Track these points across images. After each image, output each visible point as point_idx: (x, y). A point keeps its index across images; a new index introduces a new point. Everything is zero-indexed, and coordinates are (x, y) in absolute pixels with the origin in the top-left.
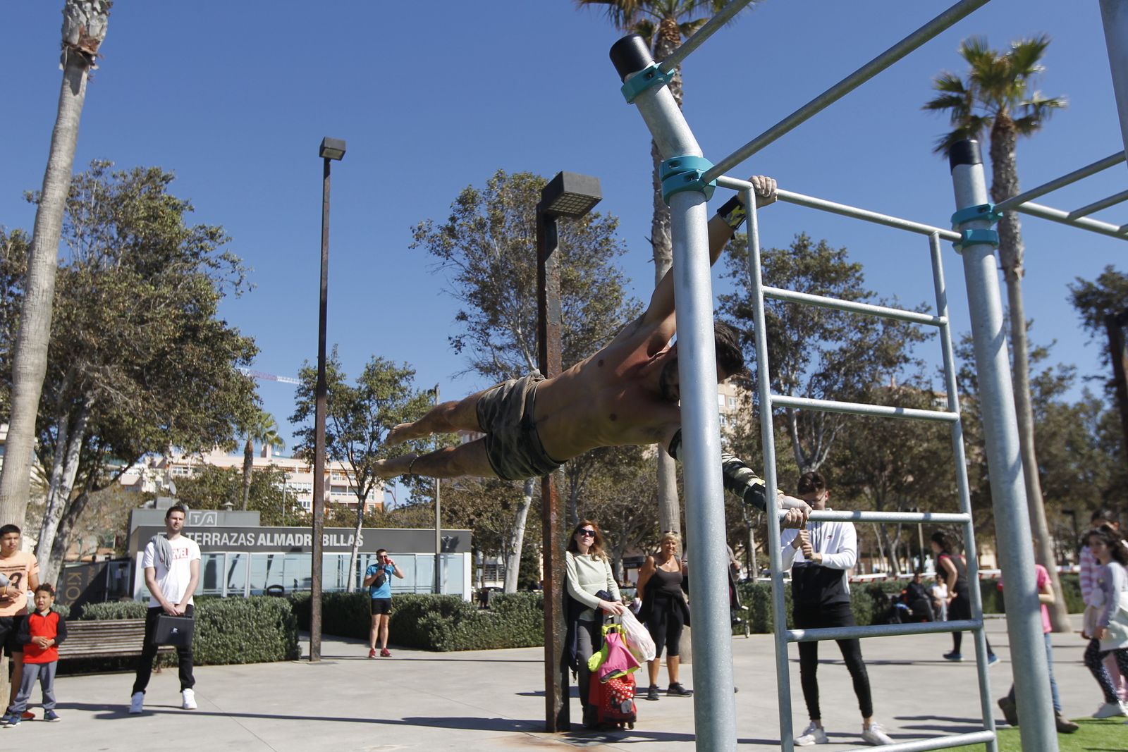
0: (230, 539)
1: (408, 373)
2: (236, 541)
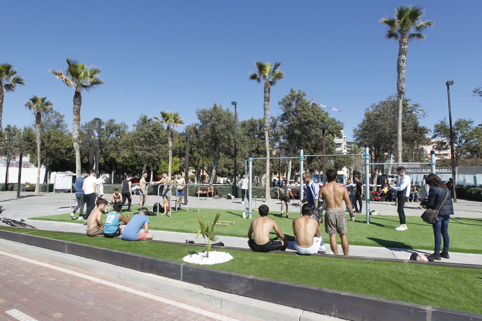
1: (471, 122)
2: (416, 171)
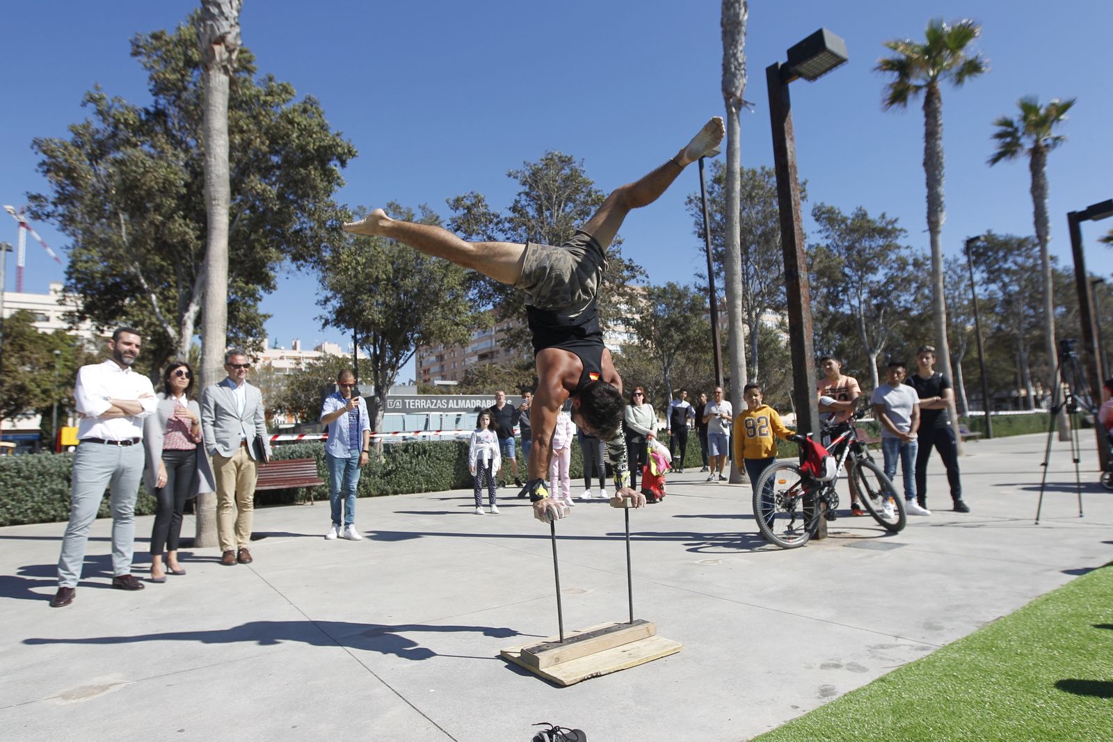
0: (432, 403)
2: (436, 405)
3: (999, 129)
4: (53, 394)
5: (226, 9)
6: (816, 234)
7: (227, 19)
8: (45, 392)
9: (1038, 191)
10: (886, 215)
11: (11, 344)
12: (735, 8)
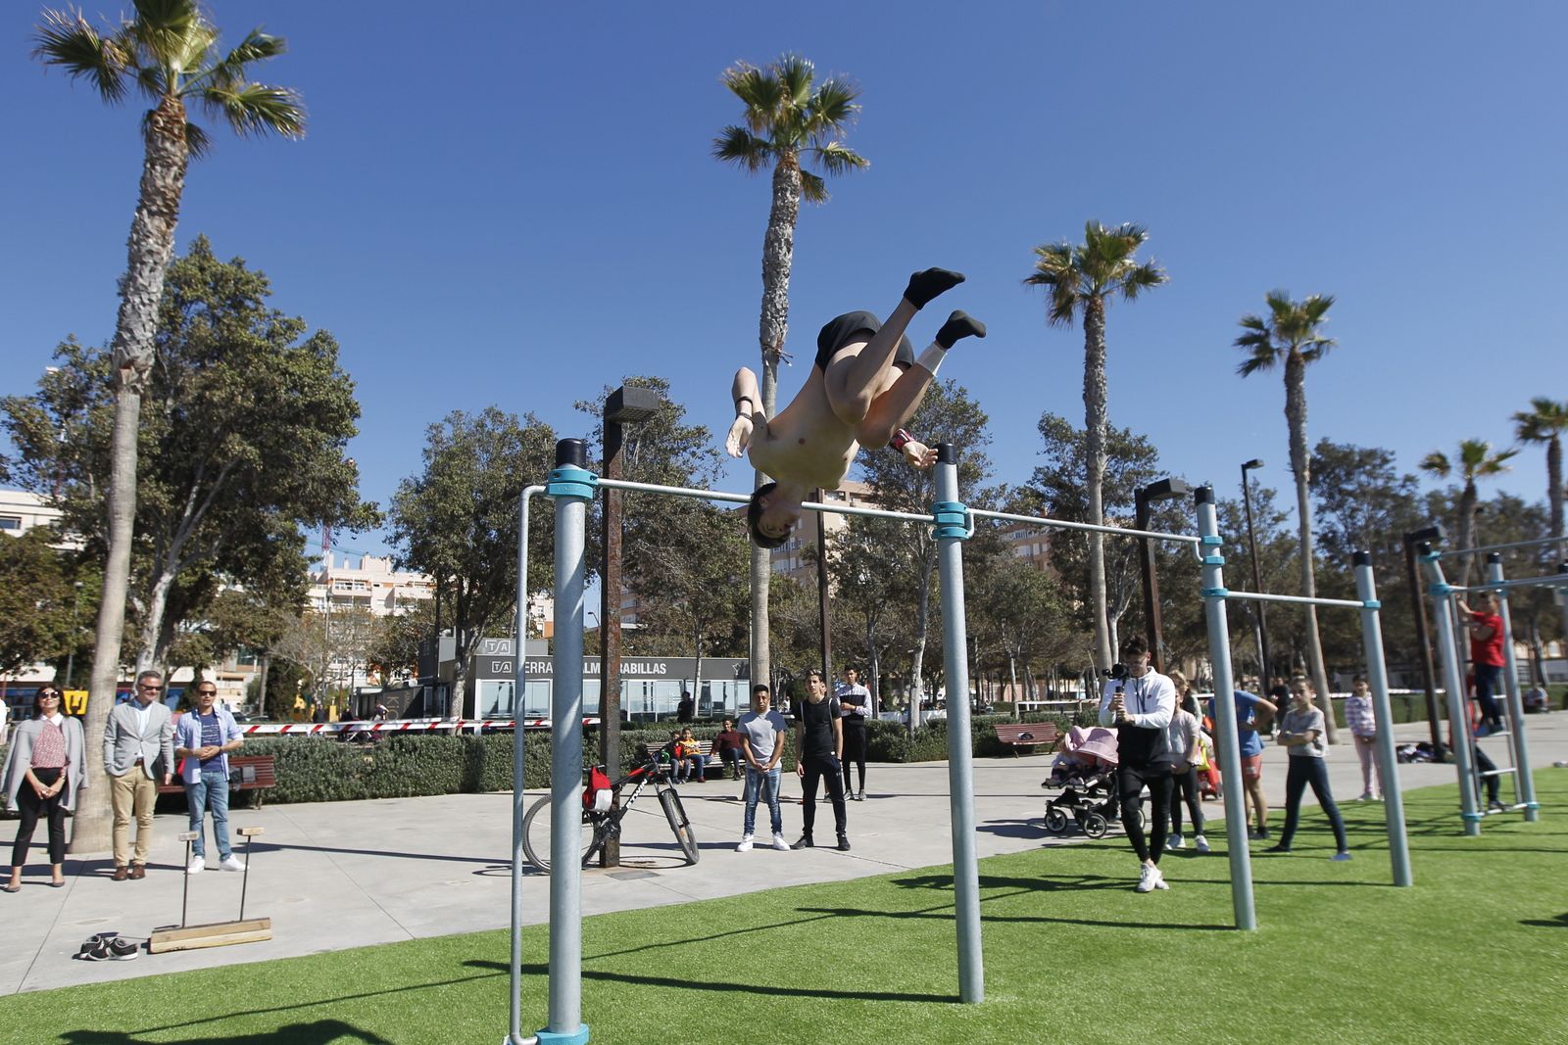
3: (1243, 331)
4: (69, 639)
5: (138, 334)
6: (1042, 455)
7: (138, 342)
8: (59, 637)
9: (1294, 412)
10: (1131, 433)
11: (20, 573)
12: (774, 248)
